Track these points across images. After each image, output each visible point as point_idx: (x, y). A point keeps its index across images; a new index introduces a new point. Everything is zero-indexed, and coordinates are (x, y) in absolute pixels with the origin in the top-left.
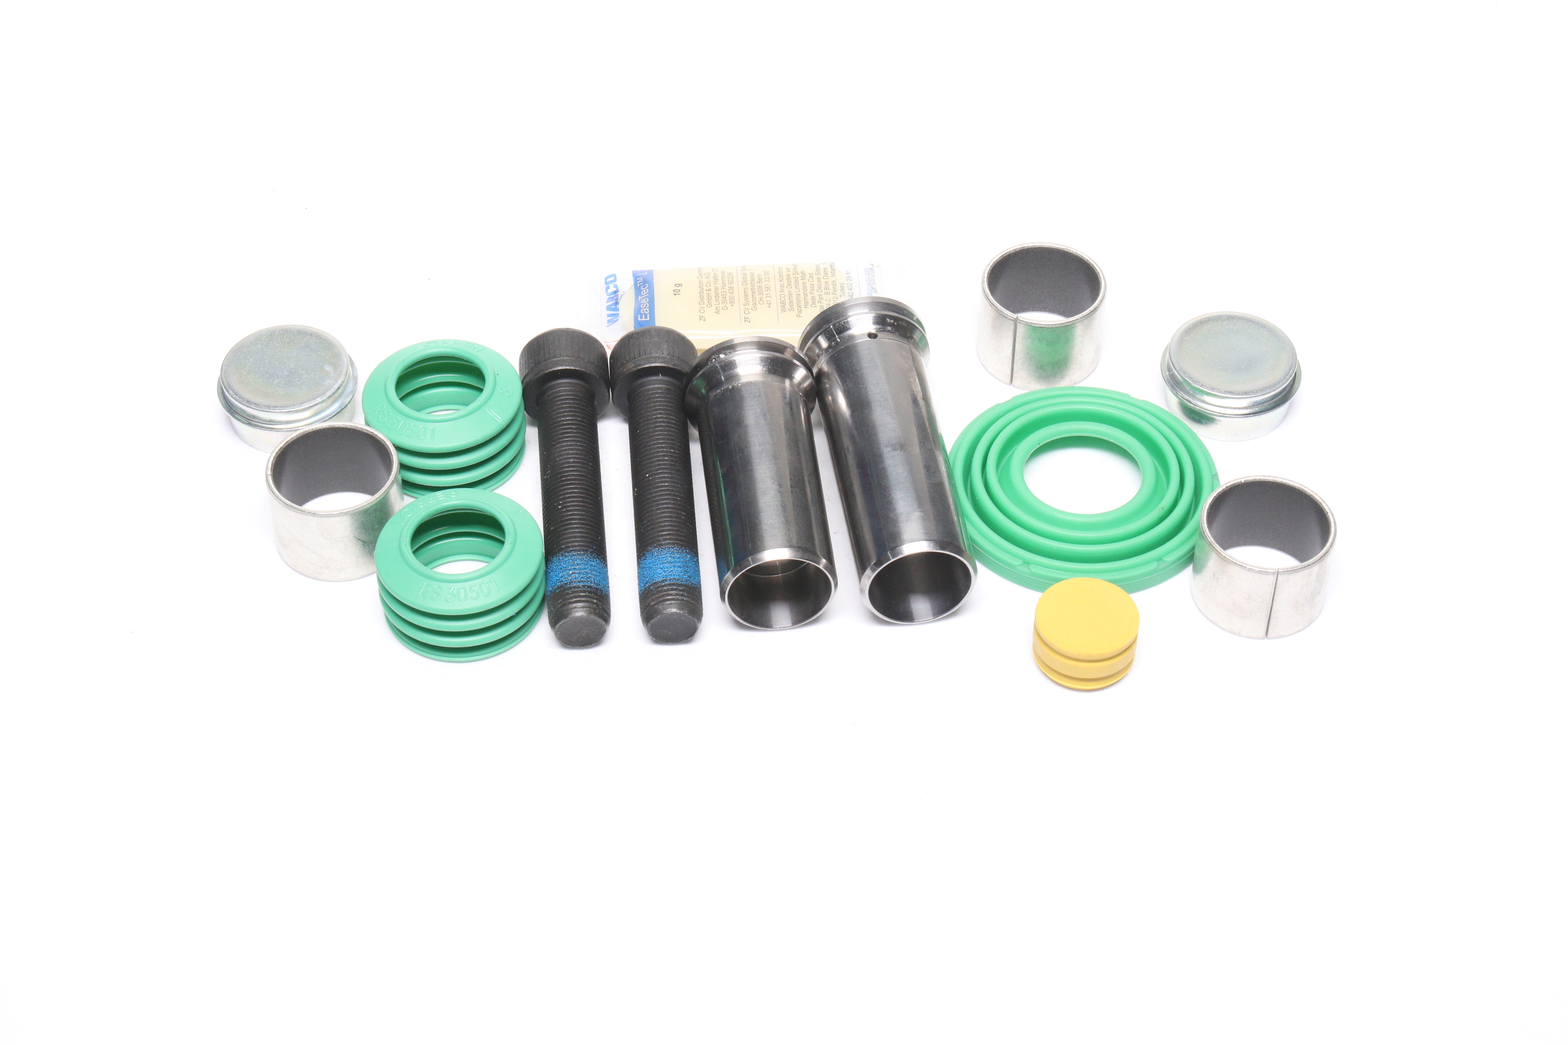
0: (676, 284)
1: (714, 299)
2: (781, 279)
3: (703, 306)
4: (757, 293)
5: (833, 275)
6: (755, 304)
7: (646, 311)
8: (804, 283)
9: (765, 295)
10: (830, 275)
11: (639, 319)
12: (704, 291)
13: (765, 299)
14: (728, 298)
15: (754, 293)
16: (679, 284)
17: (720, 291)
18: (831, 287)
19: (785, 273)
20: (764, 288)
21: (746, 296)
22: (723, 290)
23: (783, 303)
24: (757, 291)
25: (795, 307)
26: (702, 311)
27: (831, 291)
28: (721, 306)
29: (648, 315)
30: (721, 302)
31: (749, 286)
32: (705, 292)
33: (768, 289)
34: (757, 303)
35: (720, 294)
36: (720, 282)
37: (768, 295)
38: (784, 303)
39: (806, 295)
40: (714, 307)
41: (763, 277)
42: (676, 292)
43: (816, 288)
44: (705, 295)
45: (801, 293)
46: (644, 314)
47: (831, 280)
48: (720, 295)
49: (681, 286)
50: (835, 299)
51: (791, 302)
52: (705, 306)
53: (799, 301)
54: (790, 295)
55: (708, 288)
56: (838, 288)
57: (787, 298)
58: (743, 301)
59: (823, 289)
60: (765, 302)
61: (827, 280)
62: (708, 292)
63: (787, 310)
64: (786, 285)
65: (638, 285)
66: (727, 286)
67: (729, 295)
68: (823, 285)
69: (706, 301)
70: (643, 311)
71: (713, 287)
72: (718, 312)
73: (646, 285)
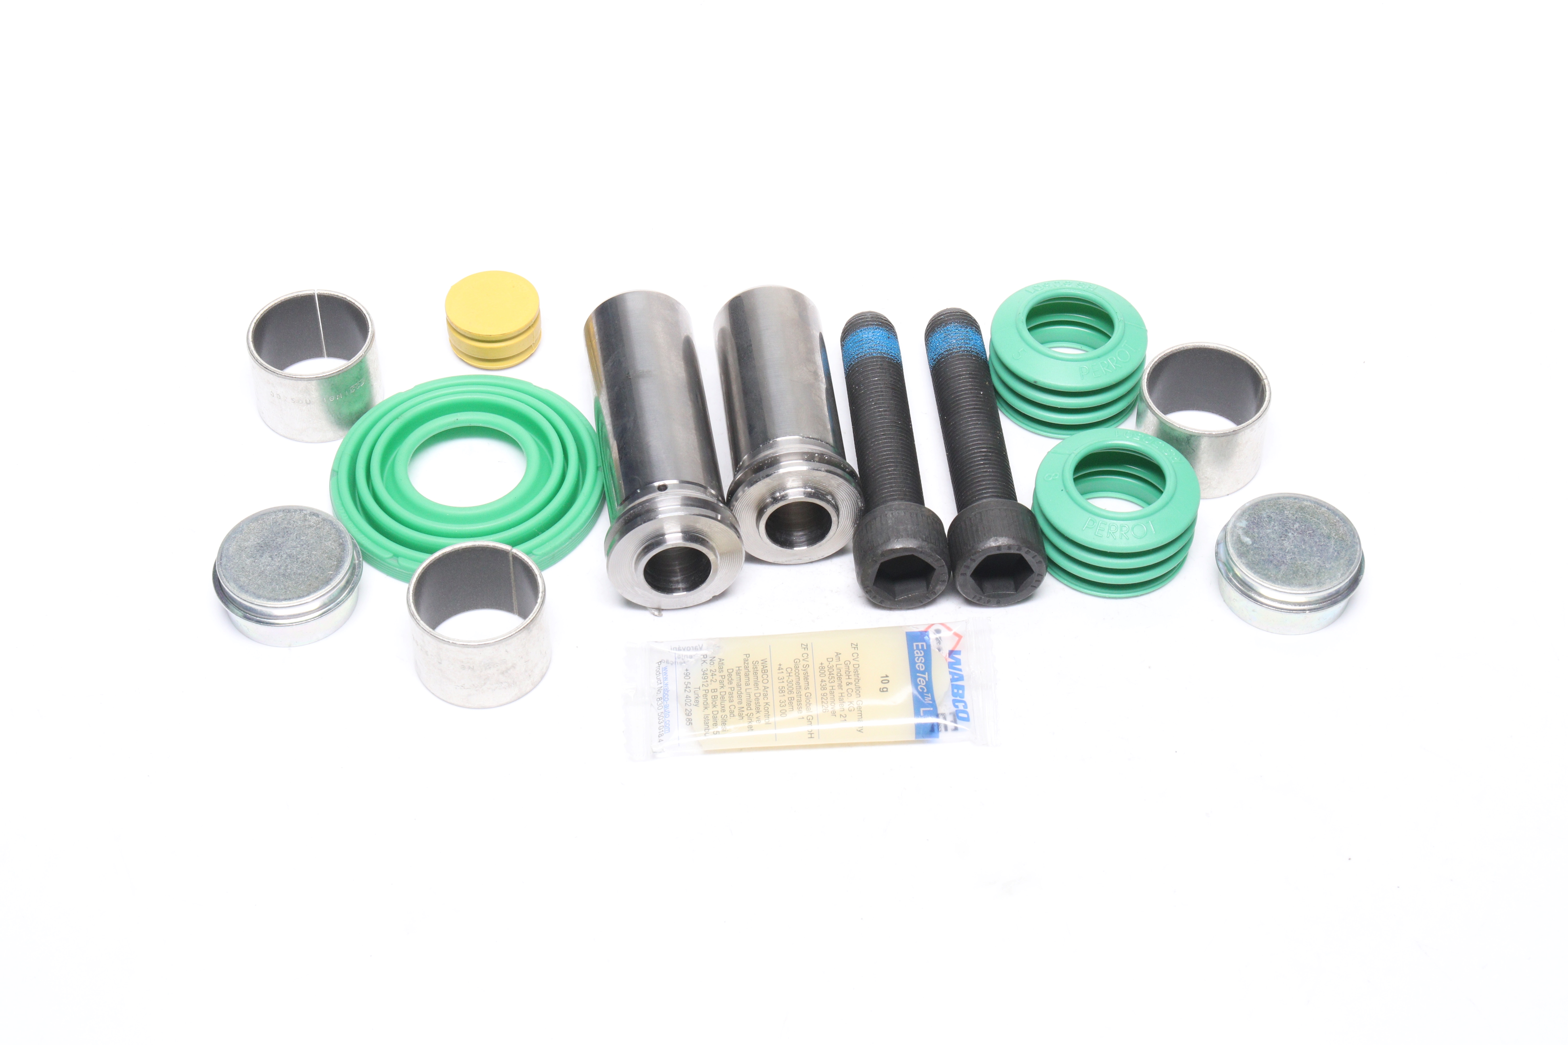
0: (887, 691)
1: (843, 672)
2: (767, 706)
3: (855, 662)
4: (794, 683)
5: (706, 718)
6: (797, 668)
7: (917, 653)
8: (740, 703)
9: (785, 680)
10: (710, 717)
11: (923, 644)
12: (854, 683)
13: (785, 675)
14: (827, 673)
15: (798, 683)
16: (883, 691)
17: (836, 684)
18: (710, 701)
19: (762, 714)
20: (787, 691)
21: (806, 678)
22: (832, 684)
23: (765, 671)
24: (794, 686)
25: (751, 665)
26: (855, 655)
27: (710, 695)
28: (834, 663)
29: (915, 648)
30: (835, 668)
31: (803, 692)
32: (852, 681)
33: (782, 691)
34: (794, 669)
35: (836, 680)
36: (836, 694)
37: (781, 681)
38: (763, 671)
39: (739, 685)
40: (842, 662)
41: (787, 708)
42: (885, 680)
43: (727, 697)
44: (853, 677)
45: (744, 687)
46: (919, 650)
47: (709, 711)
48: (836, 677)
49: (880, 688)
50: (705, 684)
51: (756, 673)
52: (853, 662)
53: (747, 675)
54: (756, 684)
55: (850, 686)
56: (701, 700)
57: (760, 679)
58: (810, 670)
59: (719, 696)
60: (784, 671)
61: (715, 709)
62: (849, 681)
63: (760, 662)
64: (761, 698)
65: (930, 695)
66: (827, 691)
67: (826, 678)
68: (718, 702)
69: (852, 669)
70: (921, 653)
71: (845, 687)
72: (838, 654)
73: (921, 691)
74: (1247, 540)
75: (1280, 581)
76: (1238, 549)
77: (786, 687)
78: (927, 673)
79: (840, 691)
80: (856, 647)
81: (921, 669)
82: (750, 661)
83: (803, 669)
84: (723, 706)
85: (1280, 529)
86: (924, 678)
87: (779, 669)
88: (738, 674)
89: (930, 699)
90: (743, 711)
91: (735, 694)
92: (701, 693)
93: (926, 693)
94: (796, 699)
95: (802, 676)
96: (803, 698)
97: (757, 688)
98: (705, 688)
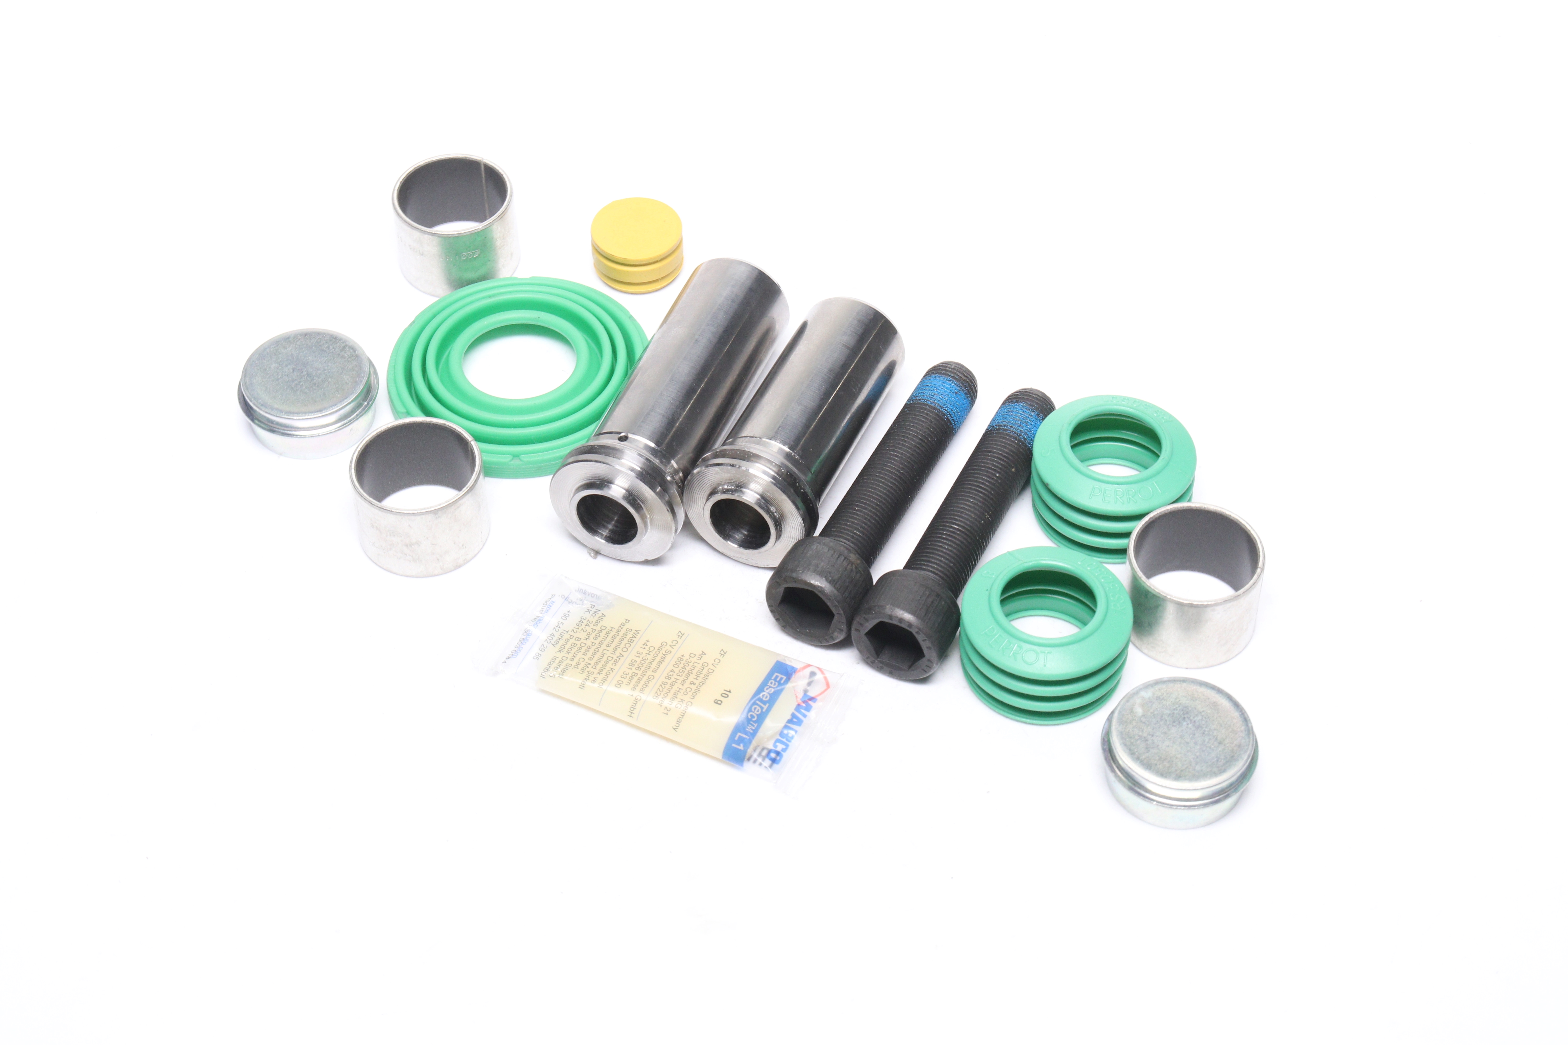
0: (720, 704)
1: (695, 672)
2: (611, 671)
3: (713, 667)
4: (647, 662)
5: (554, 659)
6: (659, 649)
7: (771, 683)
8: (591, 659)
9: (641, 656)
10: (558, 661)
11: (785, 678)
12: (697, 684)
13: (645, 651)
14: (682, 666)
15: (651, 663)
16: (717, 703)
17: (681, 679)
18: (567, 647)
19: (602, 677)
20: (636, 665)
21: (660, 663)
22: (678, 677)
23: (631, 641)
24: (646, 665)
25: (623, 631)
26: (717, 661)
27: (572, 641)
28: (693, 660)
29: (773, 678)
30: (691, 664)
31: (649, 673)
32: (697, 682)
33: (632, 664)
34: (656, 649)
35: (684, 675)
36: (675, 688)
37: (638, 655)
38: (630, 641)
39: (601, 644)
40: (702, 662)
41: (626, 681)
42: (726, 694)
43: (583, 650)
44: (700, 679)
45: (604, 646)
46: (776, 682)
47: (560, 655)
48: (686, 673)
49: (716, 700)
50: (575, 630)
51: (622, 639)
52: (710, 666)
53: (614, 638)
54: (616, 649)
55: (692, 686)
56: (562, 642)
57: (622, 646)
58: (669, 657)
59: (579, 646)
60: (647, 648)
61: (567, 655)
62: (695, 681)
63: (633, 631)
64: (611, 662)
65: (756, 725)
66: (669, 682)
67: (677, 670)
68: (574, 650)
69: (705, 671)
70: (775, 684)
71: (687, 685)
72: (703, 653)
73: (750, 717)
74: (1139, 711)
77: (638, 662)
78: (767, 705)
79: (681, 686)
80: (723, 653)
81: (764, 699)
82: (625, 628)
83: (664, 653)
84: (575, 655)
85: (1179, 714)
86: (762, 708)
87: (644, 645)
88: (608, 633)
89: (754, 728)
90: (588, 667)
91: (592, 650)
92: (566, 636)
93: (753, 722)
94: (639, 676)
95: (658, 659)
96: (645, 678)
97: (613, 653)
98: (572, 633)
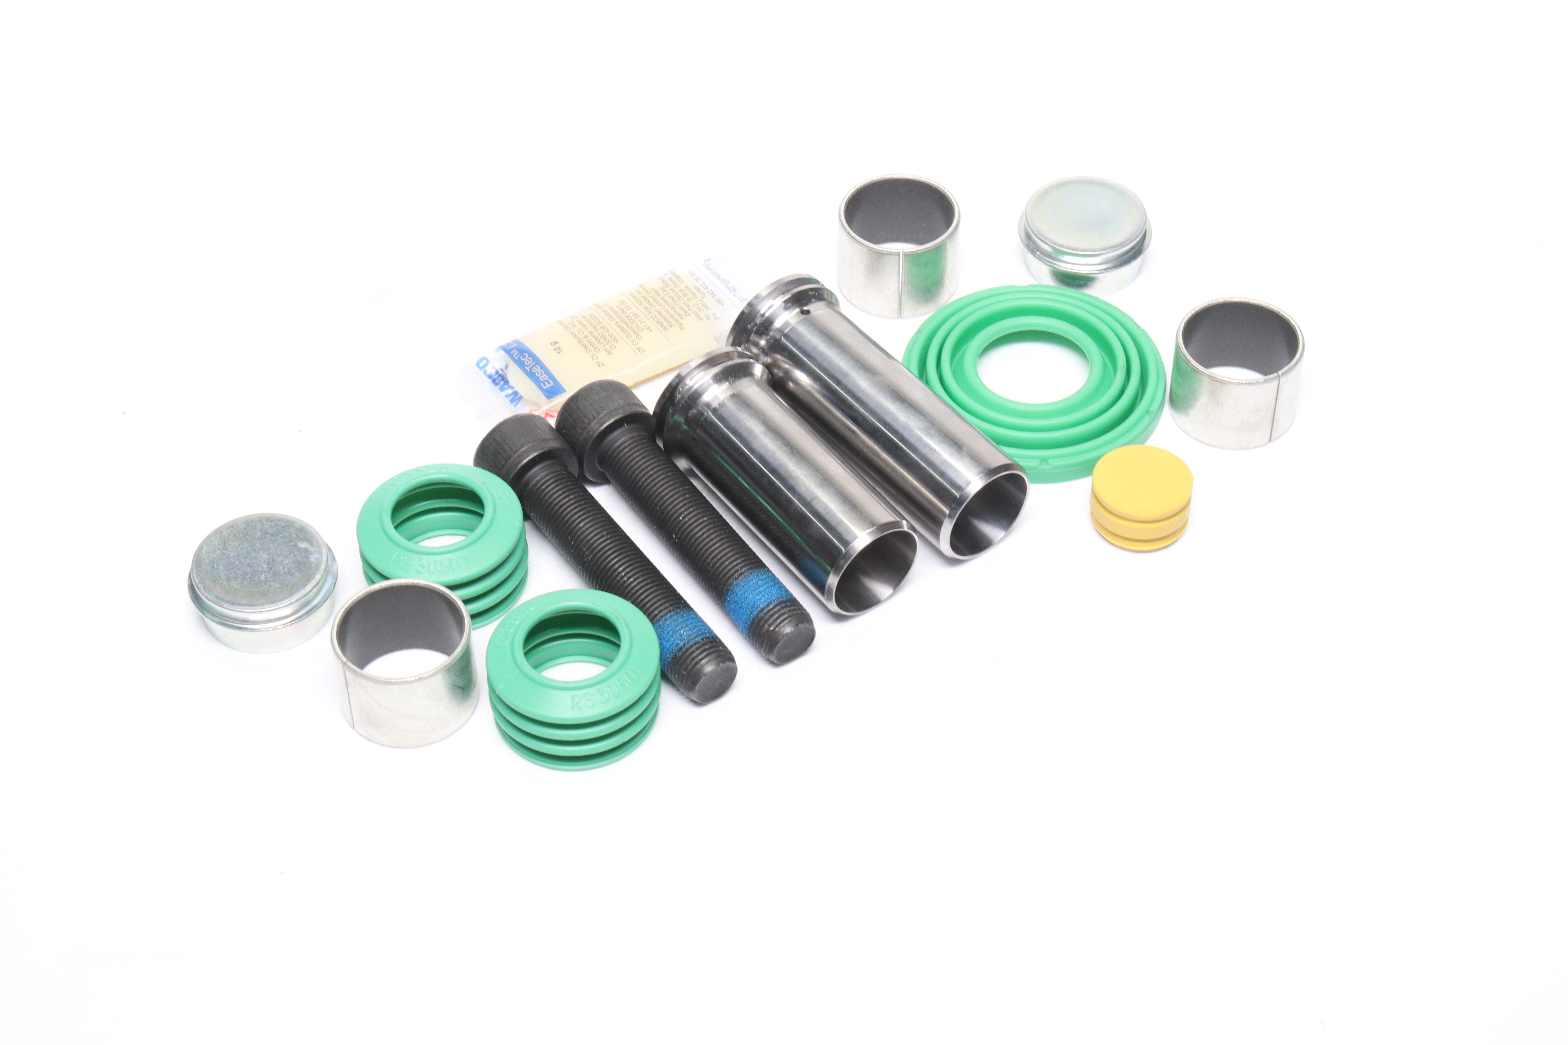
0: (551, 344)
1: (596, 343)
2: (639, 303)
4: (630, 323)
5: (682, 281)
6: (635, 333)
7: (545, 377)
8: (662, 298)
9: (638, 322)
10: (678, 283)
11: (544, 387)
12: (582, 339)
13: (641, 326)
14: (608, 338)
15: (627, 324)
16: (555, 342)
17: (596, 334)
18: (688, 292)
19: (639, 297)
20: (631, 316)
21: (622, 329)
22: (598, 332)
24: (628, 321)
25: (673, 322)
26: (594, 358)
27: (691, 296)
28: (608, 346)
29: (550, 381)
30: (605, 343)
31: (617, 320)
32: (584, 340)
33: (636, 315)
34: (637, 331)
36: (588, 326)
37: (641, 321)
38: (660, 322)
39: (672, 308)
40: (602, 350)
41: (623, 307)
42: (558, 350)
43: (676, 299)
44: (585, 342)
45: (667, 307)
46: (545, 380)
48: (599, 337)
49: (558, 343)
51: (666, 319)
52: (593, 352)
53: (671, 316)
54: (659, 313)
55: (584, 336)
57: (659, 316)
58: (624, 336)
60: (644, 328)
61: (680, 288)
62: (586, 339)
63: (668, 327)
64: (648, 306)
65: (518, 360)
66: (598, 327)
67: (606, 335)
68: (680, 294)
69: (591, 348)
70: (542, 379)
71: (586, 333)
72: (610, 353)
73: (524, 354)
74: (302, 545)
75: (256, 521)
76: (307, 533)
77: (634, 318)
78: (529, 370)
79: (588, 330)
80: (599, 364)
81: (534, 368)
82: (676, 325)
83: (629, 334)
85: (277, 568)
86: (528, 366)
87: (649, 327)
88: (679, 315)
89: (514, 355)
91: (671, 301)
92: (699, 295)
93: (520, 357)
94: (620, 314)
95: (626, 328)
96: (615, 317)
97: (657, 310)
98: (698, 299)
